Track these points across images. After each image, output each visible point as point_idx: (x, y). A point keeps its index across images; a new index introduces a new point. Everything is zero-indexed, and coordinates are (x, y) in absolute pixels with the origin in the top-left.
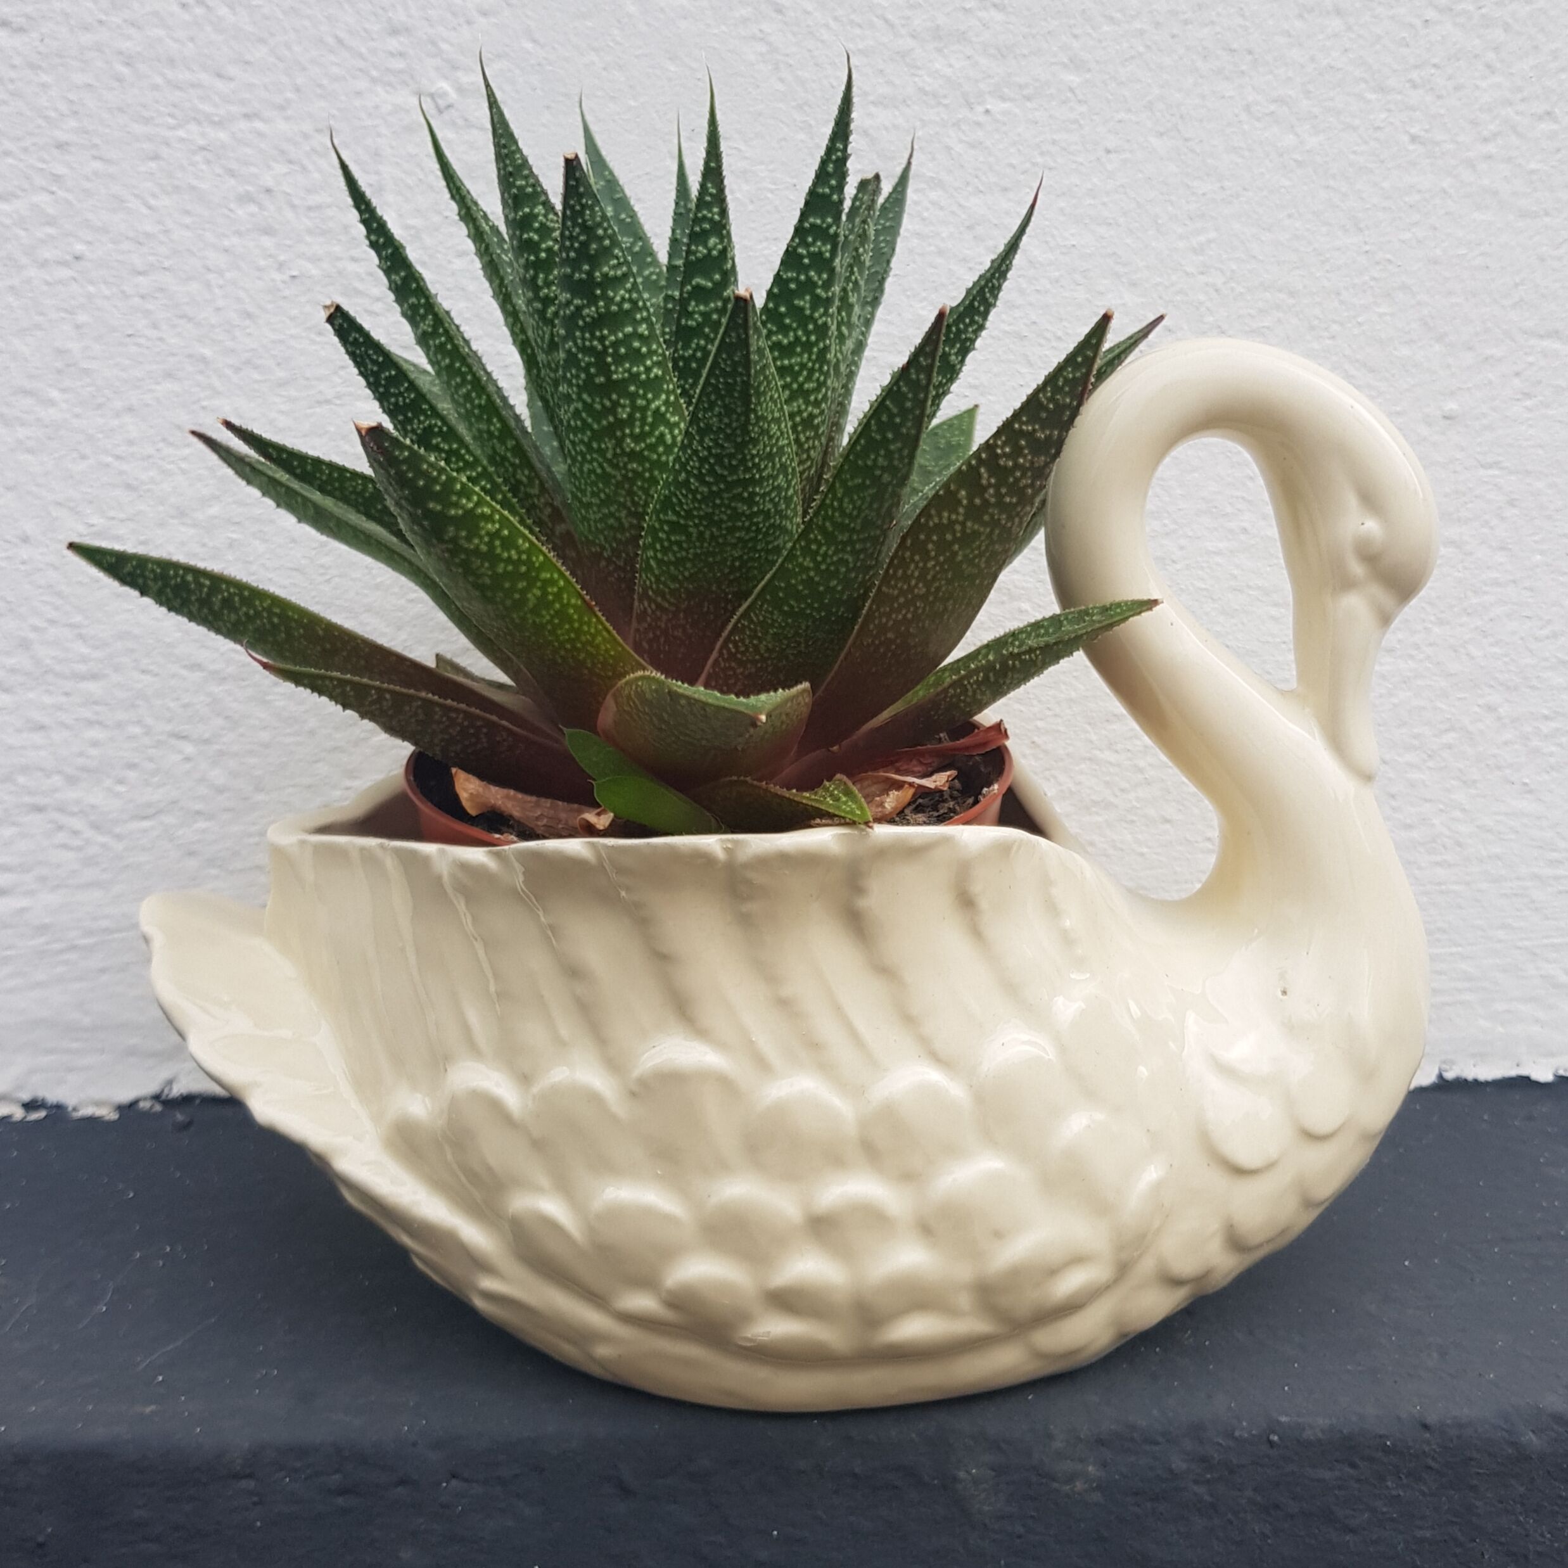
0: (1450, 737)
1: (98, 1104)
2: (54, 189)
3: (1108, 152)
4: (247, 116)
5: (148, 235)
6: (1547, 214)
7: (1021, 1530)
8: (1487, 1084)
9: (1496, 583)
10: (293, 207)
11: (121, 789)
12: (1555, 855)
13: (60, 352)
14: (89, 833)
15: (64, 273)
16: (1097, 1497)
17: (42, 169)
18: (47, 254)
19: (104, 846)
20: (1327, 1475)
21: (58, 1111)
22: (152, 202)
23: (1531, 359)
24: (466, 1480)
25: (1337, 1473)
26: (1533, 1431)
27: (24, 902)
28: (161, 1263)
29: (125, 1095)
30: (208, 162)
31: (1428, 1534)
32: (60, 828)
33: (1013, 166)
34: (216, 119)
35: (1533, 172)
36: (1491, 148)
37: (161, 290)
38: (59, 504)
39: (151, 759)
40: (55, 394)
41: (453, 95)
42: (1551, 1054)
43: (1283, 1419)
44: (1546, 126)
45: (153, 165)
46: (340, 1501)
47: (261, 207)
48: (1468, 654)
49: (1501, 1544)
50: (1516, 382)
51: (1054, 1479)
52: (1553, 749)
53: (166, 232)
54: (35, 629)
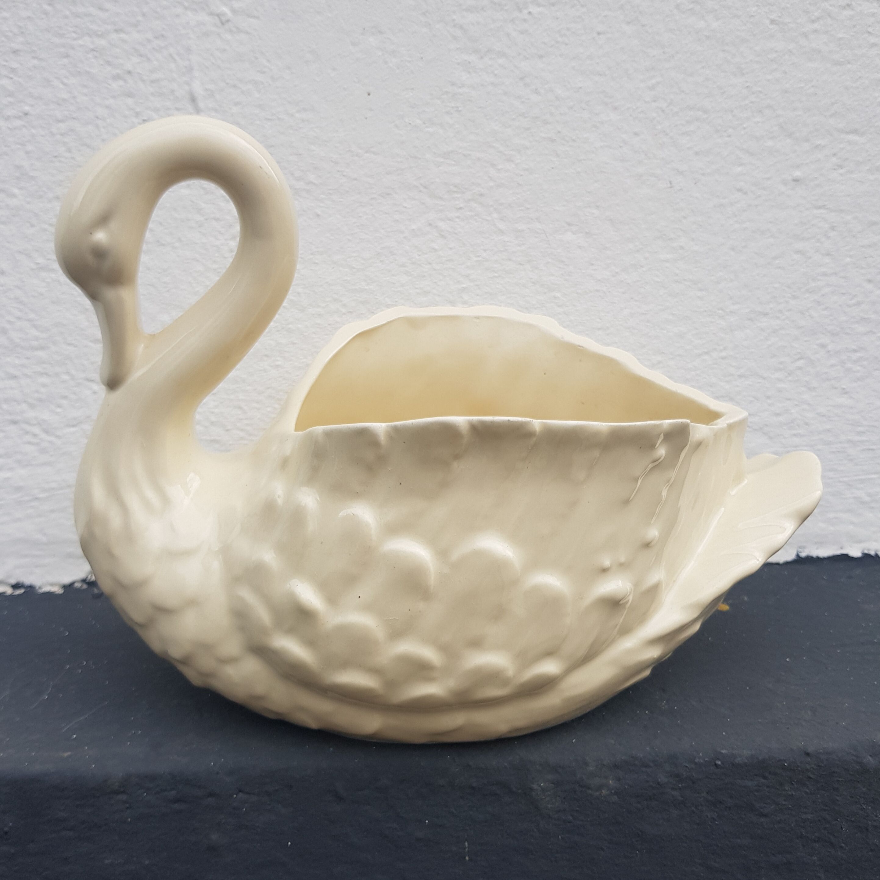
0: (800, 363)
1: (52, 585)
2: (12, 76)
3: (599, 33)
4: (116, 31)
5: (64, 100)
6: (849, 63)
7: (571, 818)
8: (824, 559)
9: (825, 274)
10: (143, 81)
11: (59, 410)
12: (860, 429)
13: (18, 167)
14: (43, 436)
15: (18, 123)
16: (615, 798)
17: (4, 66)
18: (9, 112)
19: (50, 442)
20: (749, 783)
21: (30, 588)
22: (66, 81)
23: (842, 146)
24: (247, 793)
25: (755, 783)
26: (871, 756)
27: (8, 474)
28: (80, 671)
29: (67, 580)
30: (96, 57)
31: (809, 816)
32: (27, 433)
33: (544, 43)
34: (99, 33)
35: (841, 39)
36: (816, 26)
37: (72, 130)
38: (20, 252)
39: (75, 393)
40: (16, 191)
41: (229, 14)
42: (860, 542)
43: (723, 751)
44: (848, 13)
45: (65, 61)
46: (176, 806)
47: (125, 81)
48: (810, 316)
49: (853, 821)
50: (834, 159)
51: (589, 788)
52: (859, 368)
53: (74, 97)
54: (9, 322)
